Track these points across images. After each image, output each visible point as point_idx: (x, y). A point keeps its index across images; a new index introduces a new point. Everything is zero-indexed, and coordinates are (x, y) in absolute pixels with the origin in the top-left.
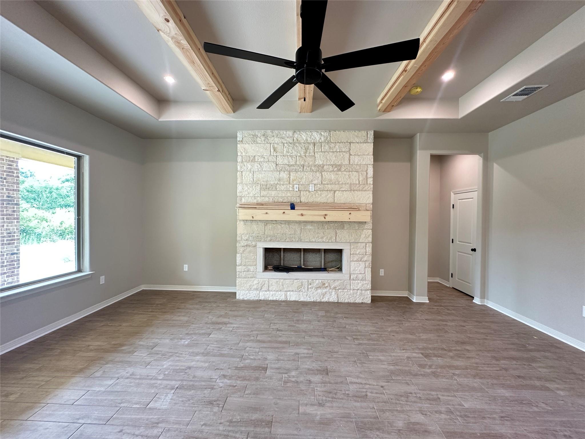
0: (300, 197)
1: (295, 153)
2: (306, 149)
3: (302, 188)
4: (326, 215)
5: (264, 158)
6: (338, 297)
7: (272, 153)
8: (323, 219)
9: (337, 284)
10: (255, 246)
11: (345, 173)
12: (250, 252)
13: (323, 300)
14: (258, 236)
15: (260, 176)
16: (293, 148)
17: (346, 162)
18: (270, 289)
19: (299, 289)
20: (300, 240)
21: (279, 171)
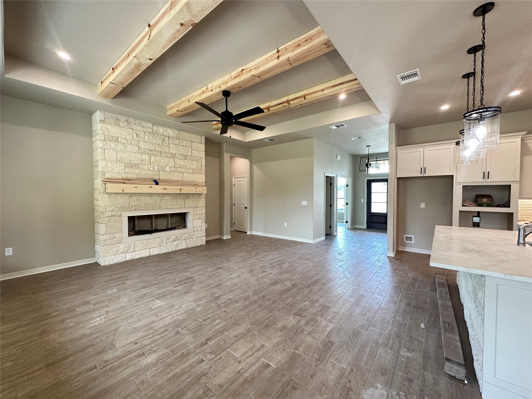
0: (159, 175)
1: (154, 141)
2: (163, 140)
3: (160, 168)
4: (181, 189)
5: (127, 140)
6: (187, 245)
7: (135, 138)
8: (179, 192)
9: (186, 236)
10: (121, 216)
11: (189, 161)
12: (115, 221)
13: (177, 249)
14: (123, 207)
15: (124, 155)
16: (153, 137)
17: (190, 154)
18: (136, 249)
19: (160, 245)
20: (160, 208)
21: (142, 153)
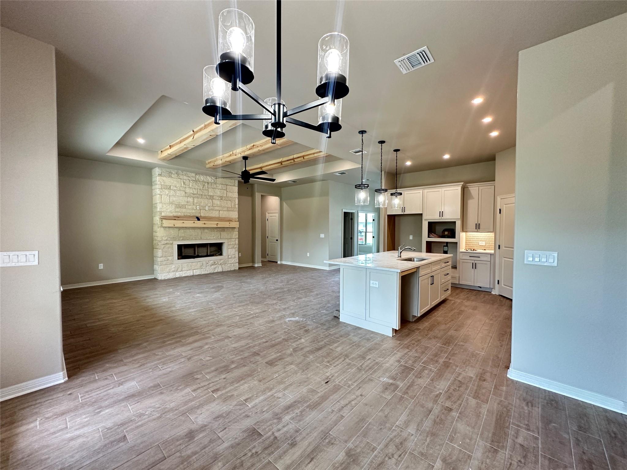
0: (200, 213)
1: (196, 187)
2: (204, 185)
3: (201, 208)
4: (217, 224)
5: (177, 188)
6: (222, 269)
7: (182, 185)
8: (216, 226)
9: (222, 261)
10: (172, 244)
11: (224, 201)
12: (168, 248)
13: (214, 272)
14: (174, 237)
15: (175, 199)
16: (196, 184)
17: (225, 195)
18: (183, 270)
19: (201, 267)
20: (201, 239)
21: (187, 197)
